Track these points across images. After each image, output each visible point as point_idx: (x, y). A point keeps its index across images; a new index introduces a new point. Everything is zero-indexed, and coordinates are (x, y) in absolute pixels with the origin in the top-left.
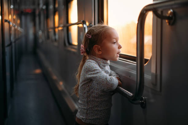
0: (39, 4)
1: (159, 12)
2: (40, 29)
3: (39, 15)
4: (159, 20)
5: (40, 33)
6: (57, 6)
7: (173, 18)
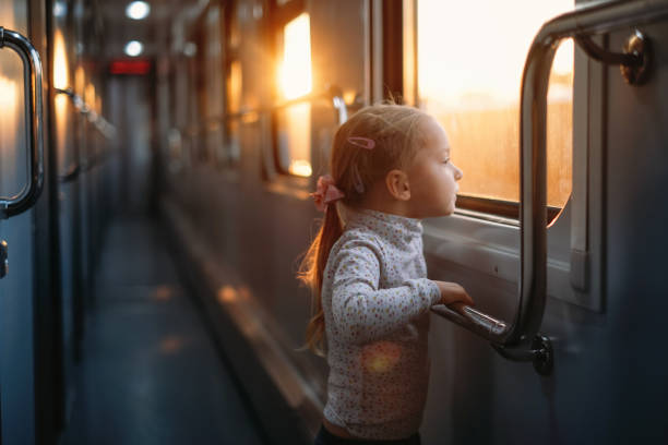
0: (169, 40)
1: (598, 41)
2: (173, 124)
3: (172, 78)
4: (597, 66)
5: (175, 140)
6: (234, 41)
7: (645, 58)
